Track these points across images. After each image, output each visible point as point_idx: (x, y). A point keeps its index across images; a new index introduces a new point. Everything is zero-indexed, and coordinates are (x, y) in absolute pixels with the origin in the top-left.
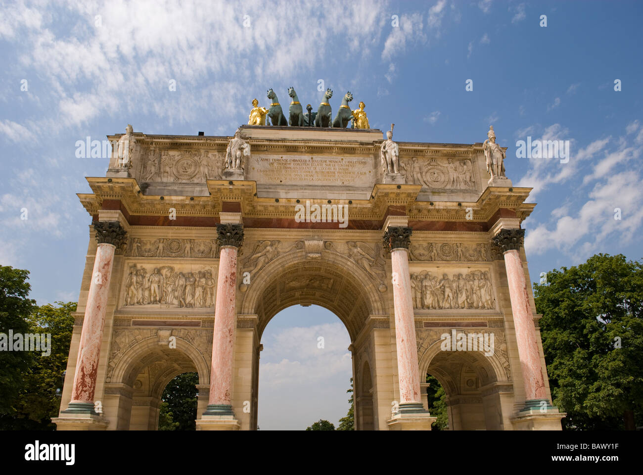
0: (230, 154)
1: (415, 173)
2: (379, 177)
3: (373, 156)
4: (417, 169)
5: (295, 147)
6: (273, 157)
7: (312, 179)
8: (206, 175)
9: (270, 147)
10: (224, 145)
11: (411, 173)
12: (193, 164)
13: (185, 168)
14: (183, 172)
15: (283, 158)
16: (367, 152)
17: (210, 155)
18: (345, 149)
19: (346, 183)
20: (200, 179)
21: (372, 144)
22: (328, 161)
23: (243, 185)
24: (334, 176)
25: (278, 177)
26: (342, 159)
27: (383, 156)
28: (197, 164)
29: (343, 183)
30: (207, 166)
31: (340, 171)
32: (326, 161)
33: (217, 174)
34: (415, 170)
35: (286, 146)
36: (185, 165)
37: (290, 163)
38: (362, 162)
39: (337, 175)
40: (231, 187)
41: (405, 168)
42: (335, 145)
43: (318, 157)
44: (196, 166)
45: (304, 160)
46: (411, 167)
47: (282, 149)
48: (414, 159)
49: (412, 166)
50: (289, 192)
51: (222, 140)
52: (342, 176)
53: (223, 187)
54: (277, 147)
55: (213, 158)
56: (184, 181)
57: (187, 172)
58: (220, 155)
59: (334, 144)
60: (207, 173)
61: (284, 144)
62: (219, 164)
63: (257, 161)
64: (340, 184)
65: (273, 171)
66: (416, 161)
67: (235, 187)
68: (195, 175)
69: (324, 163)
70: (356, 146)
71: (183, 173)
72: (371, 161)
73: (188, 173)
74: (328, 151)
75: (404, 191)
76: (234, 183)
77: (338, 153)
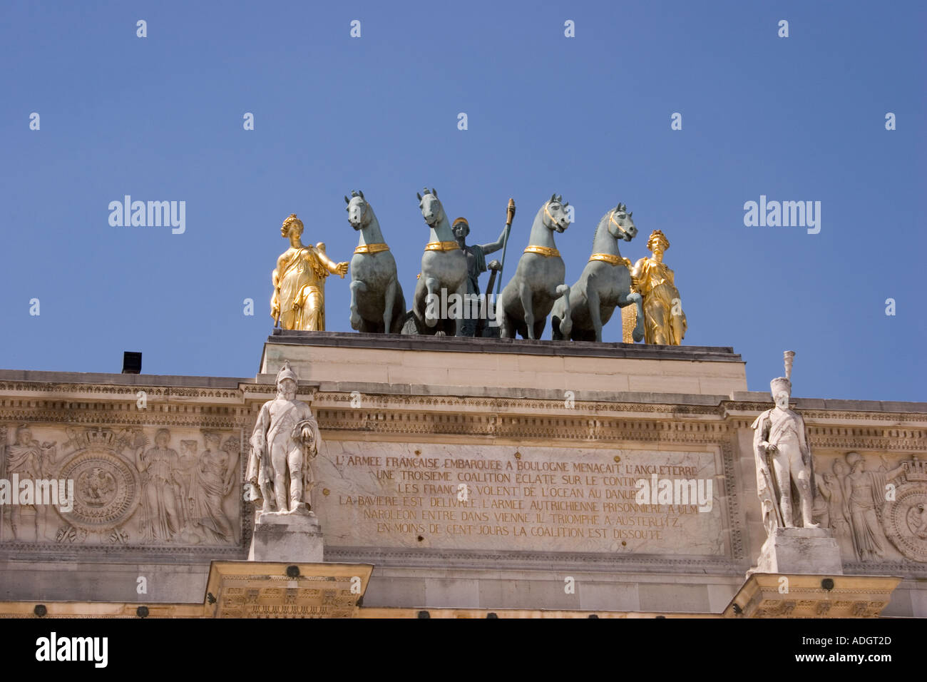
0: (265, 457)
1: (858, 510)
2: (742, 526)
3: (716, 449)
4: (864, 495)
5: (464, 418)
6: (390, 450)
7: (523, 531)
8: (168, 514)
9: (381, 418)
10: (226, 409)
11: (846, 508)
12: (121, 477)
13: (94, 490)
14: (90, 504)
15: (423, 456)
16: (699, 436)
17: (175, 442)
18: (629, 426)
19: (634, 546)
20: (148, 529)
21: (717, 410)
22: (570, 467)
23: (332, 579)
24: (594, 519)
25: (411, 521)
26: (617, 459)
27: (761, 465)
28: (135, 477)
29: (624, 544)
30: (172, 481)
31: (614, 500)
32: (563, 467)
33: (205, 511)
34: (856, 499)
35: (432, 415)
36: (95, 481)
37: (446, 475)
38: (681, 469)
39: (602, 514)
40: (293, 584)
41: (824, 490)
42: (593, 413)
43: (537, 452)
44: (131, 480)
45: (491, 463)
46: (843, 488)
47: (420, 425)
48: (853, 459)
49: (848, 480)
50: (453, 581)
51: (218, 394)
52: (621, 521)
53: (264, 585)
54: (404, 417)
55: (188, 454)
56: (93, 539)
57: (101, 505)
58: (210, 445)
59: (591, 408)
60: (172, 512)
61: (426, 407)
62: (211, 478)
63: (337, 464)
64: (616, 548)
65: (391, 501)
66: (860, 466)
67: (305, 585)
68: (131, 517)
69: (559, 474)
70: (663, 416)
71: (89, 509)
72: (712, 466)
73: (104, 509)
74: (571, 431)
75: (843, 598)
76: (304, 571)
77: (602, 438)
